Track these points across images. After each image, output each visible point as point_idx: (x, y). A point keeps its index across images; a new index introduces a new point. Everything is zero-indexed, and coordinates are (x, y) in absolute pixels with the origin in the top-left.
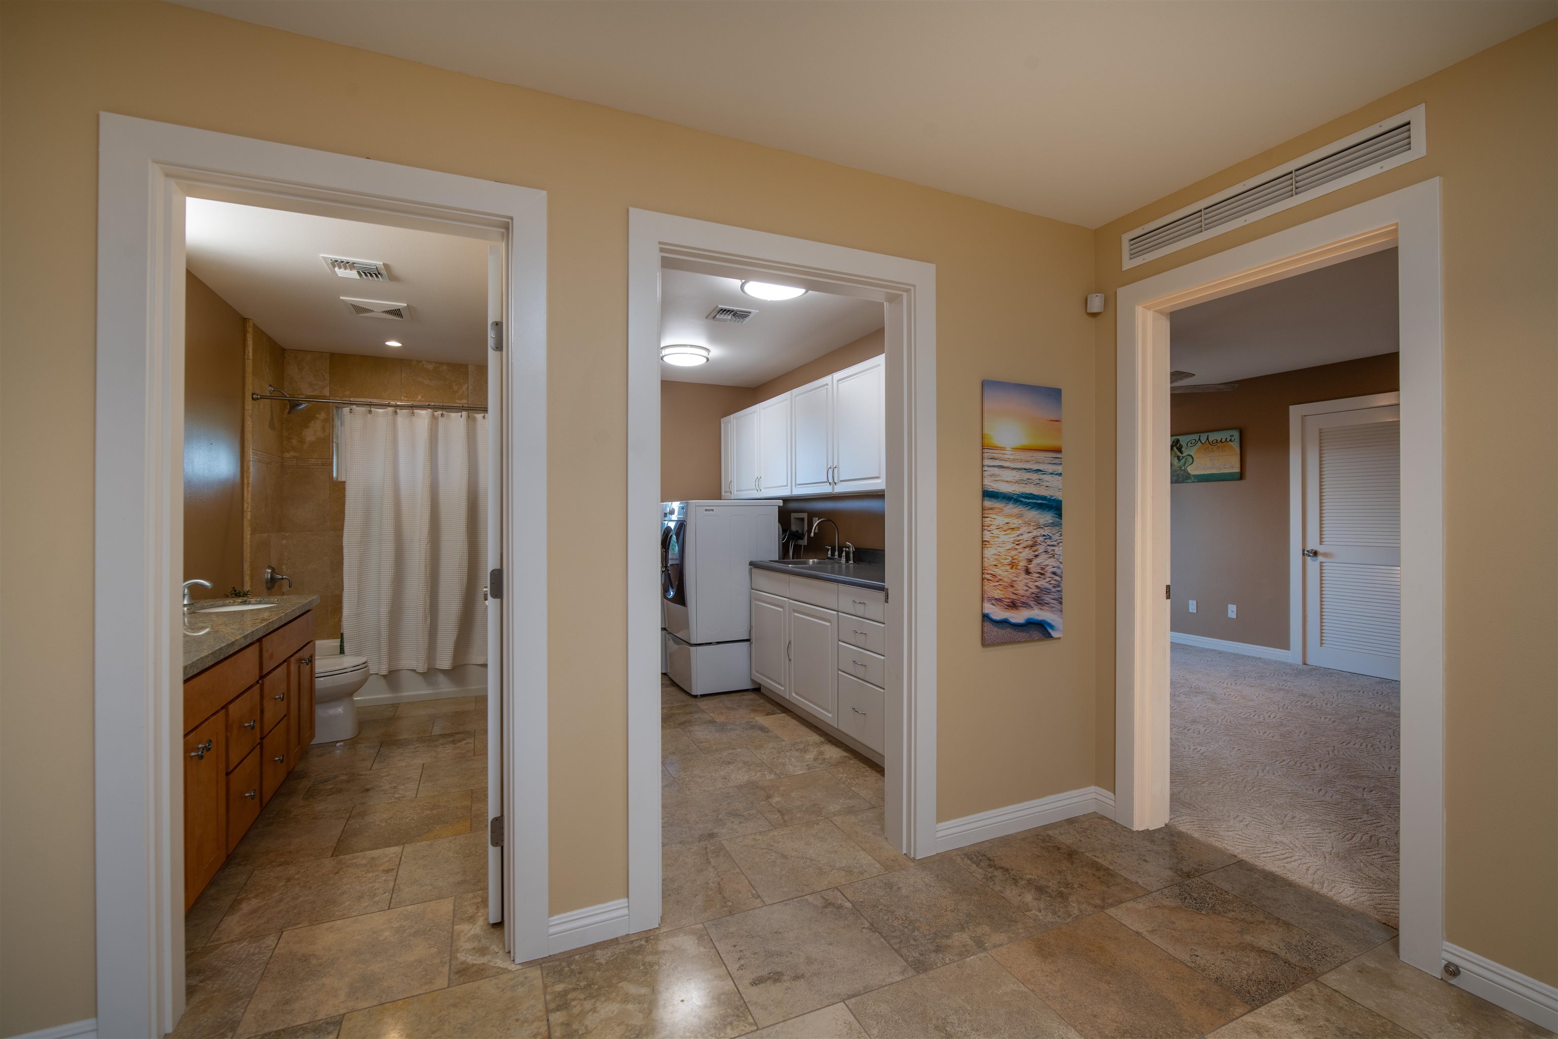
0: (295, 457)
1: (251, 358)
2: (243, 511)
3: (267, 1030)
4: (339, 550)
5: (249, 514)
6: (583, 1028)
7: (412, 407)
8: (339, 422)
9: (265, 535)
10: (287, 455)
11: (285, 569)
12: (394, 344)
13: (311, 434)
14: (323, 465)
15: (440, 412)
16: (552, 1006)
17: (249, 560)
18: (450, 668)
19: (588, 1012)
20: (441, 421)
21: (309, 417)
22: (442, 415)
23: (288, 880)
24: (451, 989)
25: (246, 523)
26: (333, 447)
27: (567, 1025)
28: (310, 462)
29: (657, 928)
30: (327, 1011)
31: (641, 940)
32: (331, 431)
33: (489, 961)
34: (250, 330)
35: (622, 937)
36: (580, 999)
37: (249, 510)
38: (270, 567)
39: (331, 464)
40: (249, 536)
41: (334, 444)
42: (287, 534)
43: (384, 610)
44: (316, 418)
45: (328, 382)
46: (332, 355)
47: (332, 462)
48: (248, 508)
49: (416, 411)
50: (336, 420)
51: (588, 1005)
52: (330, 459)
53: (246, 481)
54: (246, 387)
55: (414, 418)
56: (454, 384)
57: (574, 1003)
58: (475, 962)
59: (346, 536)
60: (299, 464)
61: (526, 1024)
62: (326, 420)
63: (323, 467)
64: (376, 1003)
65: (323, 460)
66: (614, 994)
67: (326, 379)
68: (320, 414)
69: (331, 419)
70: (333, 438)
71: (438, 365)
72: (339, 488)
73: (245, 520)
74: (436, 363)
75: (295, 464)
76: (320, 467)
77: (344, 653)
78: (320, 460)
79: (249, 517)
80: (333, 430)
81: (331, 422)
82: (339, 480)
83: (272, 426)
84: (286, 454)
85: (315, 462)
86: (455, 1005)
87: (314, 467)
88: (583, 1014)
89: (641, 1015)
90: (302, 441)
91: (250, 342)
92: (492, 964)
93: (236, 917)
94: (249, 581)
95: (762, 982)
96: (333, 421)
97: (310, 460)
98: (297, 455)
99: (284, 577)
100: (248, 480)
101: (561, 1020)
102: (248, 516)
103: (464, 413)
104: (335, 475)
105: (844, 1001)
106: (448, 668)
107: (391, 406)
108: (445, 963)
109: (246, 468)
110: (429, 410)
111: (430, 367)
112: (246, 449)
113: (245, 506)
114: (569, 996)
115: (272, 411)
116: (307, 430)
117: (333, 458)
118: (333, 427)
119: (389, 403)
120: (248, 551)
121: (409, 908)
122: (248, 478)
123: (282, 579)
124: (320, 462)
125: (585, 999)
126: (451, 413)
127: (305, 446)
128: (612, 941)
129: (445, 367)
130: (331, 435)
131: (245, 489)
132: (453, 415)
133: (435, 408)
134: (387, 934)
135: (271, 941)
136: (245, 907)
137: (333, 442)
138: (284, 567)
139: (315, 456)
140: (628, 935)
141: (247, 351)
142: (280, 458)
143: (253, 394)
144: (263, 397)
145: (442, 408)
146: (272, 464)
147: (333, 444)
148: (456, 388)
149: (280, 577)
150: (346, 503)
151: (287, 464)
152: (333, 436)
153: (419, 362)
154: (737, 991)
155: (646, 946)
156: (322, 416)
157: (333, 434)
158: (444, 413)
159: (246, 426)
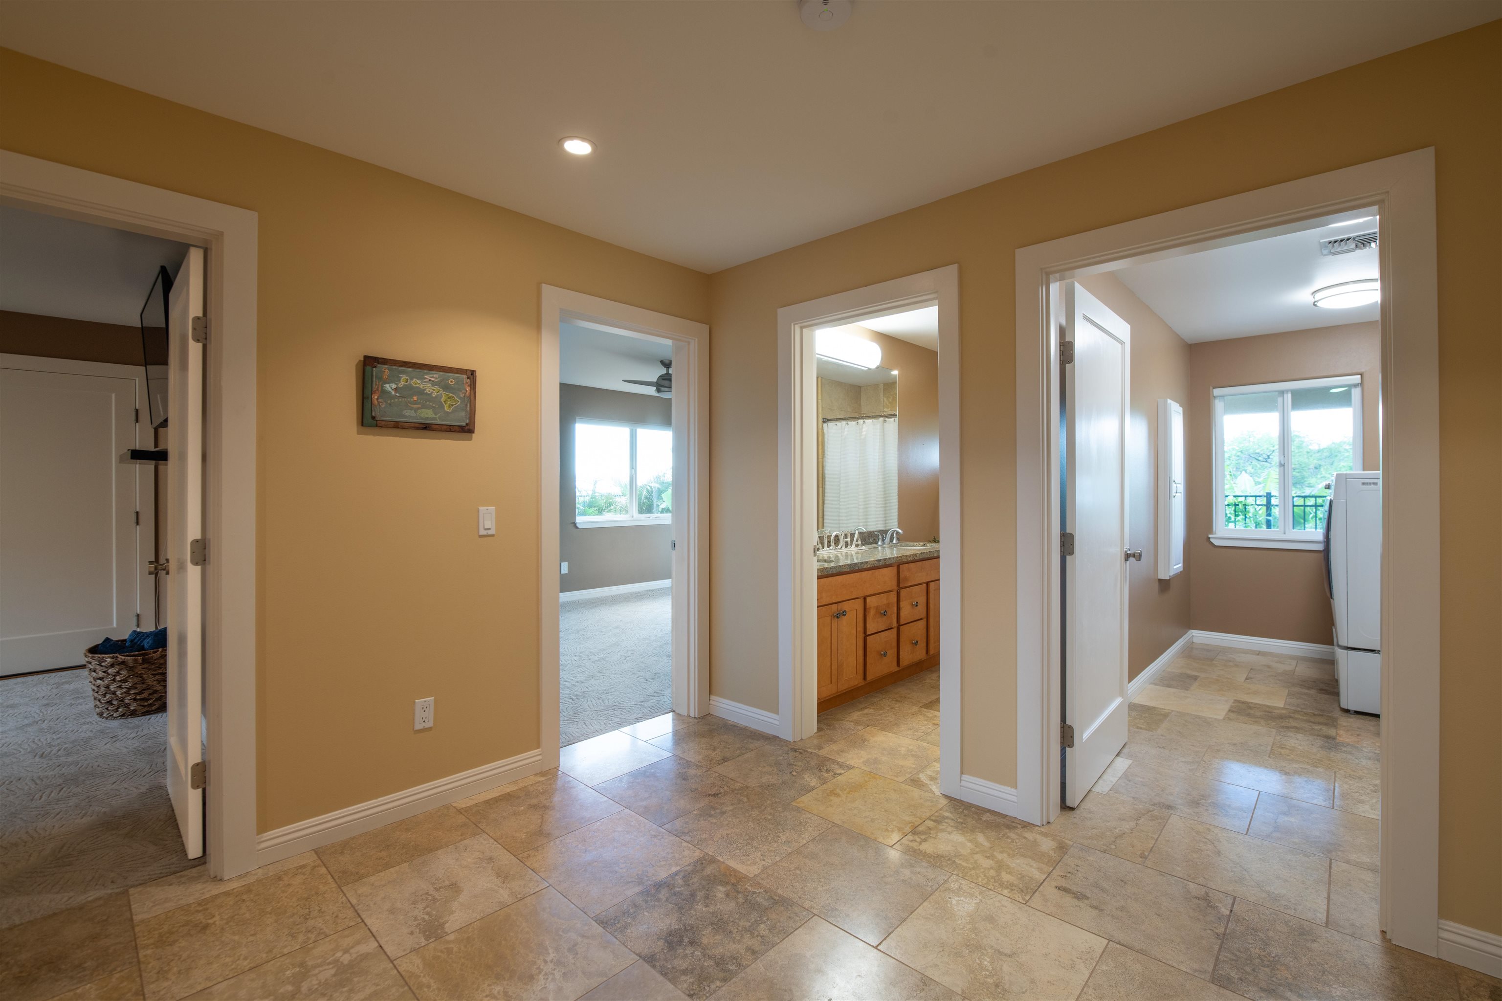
3: (827, 756)
6: (935, 835)
16: (933, 818)
19: (946, 832)
23: (892, 708)
24: (902, 784)
27: (930, 829)
29: (1039, 826)
30: (851, 762)
31: (1020, 824)
33: (930, 784)
35: (1010, 817)
36: (949, 825)
51: (949, 829)
57: (944, 824)
58: (924, 781)
61: (913, 816)
64: (869, 770)
66: (969, 834)
86: (895, 790)
88: (943, 830)
89: (969, 851)
92: (930, 786)
93: (859, 713)
95: (1065, 891)
101: (929, 825)
105: (1109, 940)
108: (912, 773)
114: (946, 821)
121: (925, 744)
125: (952, 826)
128: (1002, 814)
134: (903, 749)
135: (860, 728)
136: (866, 711)
140: (1016, 818)
154: (1041, 882)
155: (1019, 829)
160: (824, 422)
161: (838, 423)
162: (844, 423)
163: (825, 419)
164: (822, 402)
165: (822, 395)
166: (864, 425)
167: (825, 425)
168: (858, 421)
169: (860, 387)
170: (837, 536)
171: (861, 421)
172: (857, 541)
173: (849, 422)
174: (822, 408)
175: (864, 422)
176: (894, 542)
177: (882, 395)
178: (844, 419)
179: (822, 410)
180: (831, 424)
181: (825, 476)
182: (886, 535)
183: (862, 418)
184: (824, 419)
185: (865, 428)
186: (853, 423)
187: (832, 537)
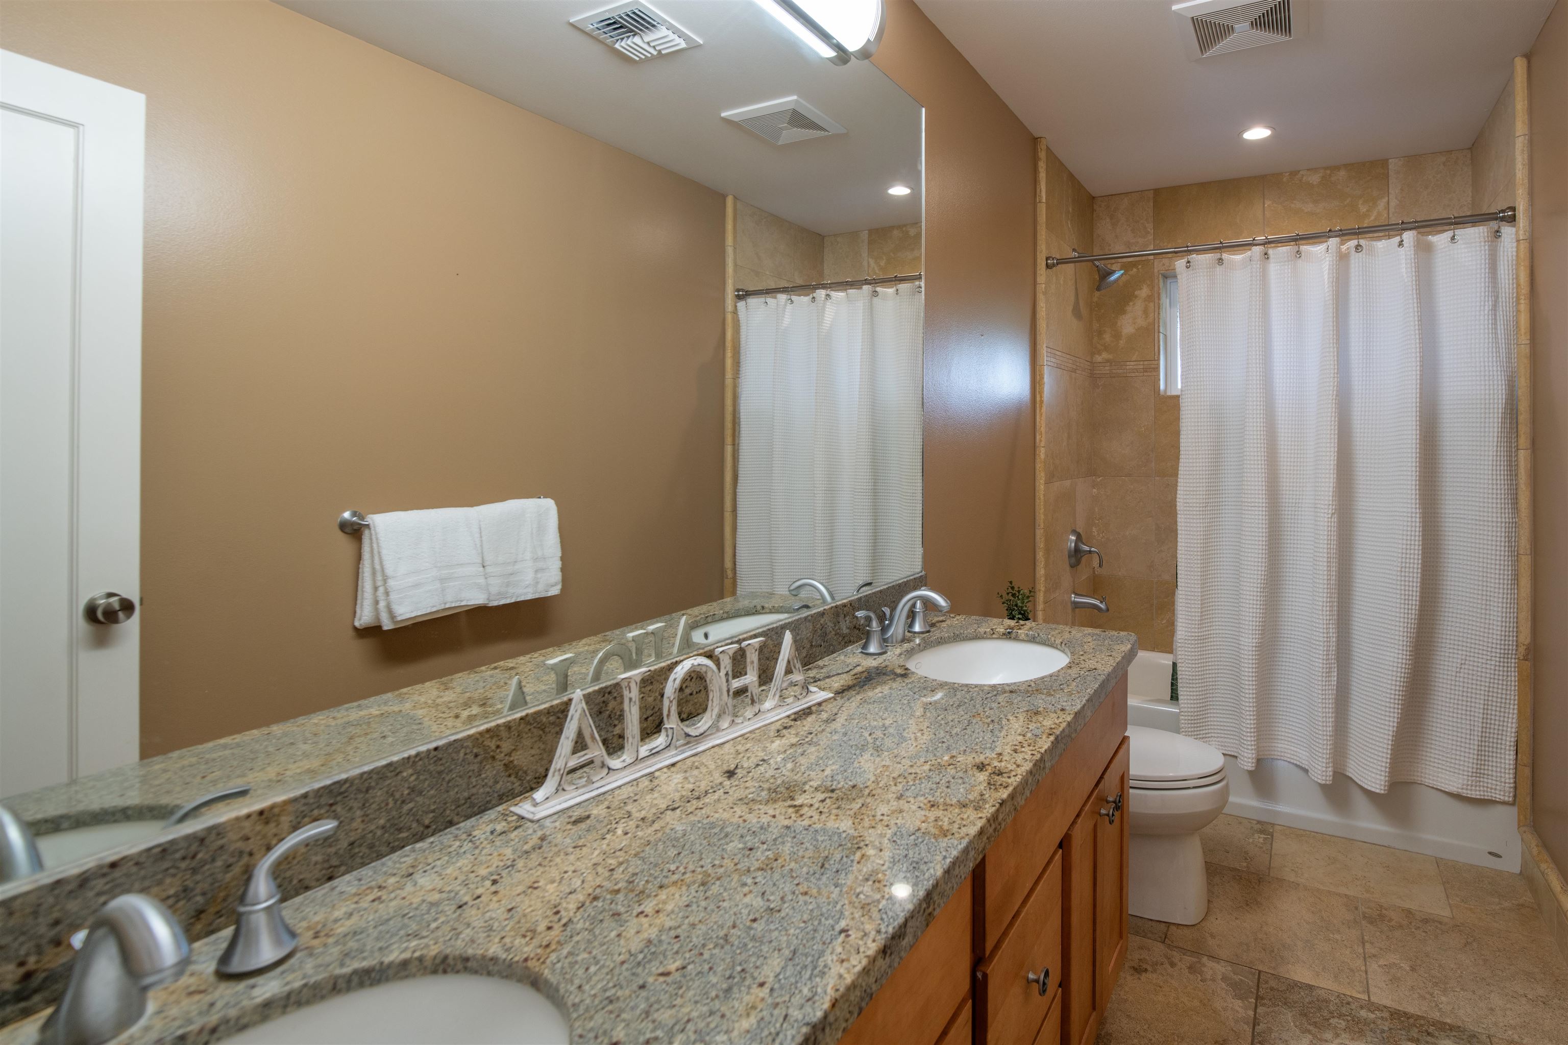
0: (1108, 361)
1: (1044, 200)
2: (1034, 447)
4: (1170, 510)
5: (1043, 450)
7: (1297, 240)
8: (1168, 300)
9: (1067, 483)
10: (1098, 358)
11: (1096, 533)
12: (1257, 133)
13: (1128, 325)
14: (1145, 370)
15: (1353, 243)
17: (1042, 526)
18: (1382, 792)
20: (1356, 260)
21: (1125, 297)
22: (1358, 248)
25: (1039, 466)
26: (1159, 341)
28: (1128, 367)
32: (1156, 314)
34: (1042, 155)
37: (1043, 444)
38: (1074, 532)
39: (1157, 369)
40: (1042, 487)
41: (1161, 336)
42: (1099, 480)
43: (1249, 641)
44: (1136, 297)
45: (1151, 237)
46: (1157, 192)
47: (1158, 365)
48: (1041, 441)
49: (1305, 248)
50: (1163, 296)
52: (1155, 360)
53: (1038, 399)
54: (1038, 247)
55: (1300, 261)
56: (1360, 202)
59: (1182, 488)
60: (1114, 371)
62: (1150, 298)
63: (1146, 374)
65: (1146, 363)
67: (1148, 233)
68: (1141, 289)
69: (1156, 295)
70: (1159, 326)
71: (1328, 172)
72: (1172, 405)
73: (1038, 460)
74: (1326, 168)
75: (1108, 372)
76: (1141, 374)
77: (1177, 699)
78: (1142, 363)
79: (1042, 456)
80: (1159, 314)
81: (1156, 301)
82: (1169, 394)
83: (1077, 312)
84: (1097, 356)
85: (1135, 367)
87: (1133, 375)
90: (1117, 336)
91: (1042, 175)
94: (1043, 559)
96: (1159, 299)
97: (1128, 363)
98: (1111, 357)
99: (1093, 549)
100: (1041, 397)
102: (1042, 453)
103: (1409, 236)
104: (1162, 387)
106: (1378, 791)
107: (1256, 245)
109: (1038, 377)
110: (1333, 242)
111: (1315, 179)
112: (1038, 347)
113: (1038, 437)
115: (1076, 289)
116: (1123, 316)
117: (1159, 359)
118: (1159, 308)
119: (1254, 240)
120: (1042, 511)
122: (1041, 393)
123: (1090, 552)
124: (1142, 367)
126: (1375, 243)
127: (1121, 342)
129: (1342, 173)
130: (1157, 319)
131: (1038, 411)
132: (1381, 245)
133: (1344, 234)
137: (1159, 332)
138: (1094, 529)
139: (1134, 358)
141: (1038, 190)
142: (1089, 363)
143: (1047, 259)
144: (1061, 262)
145: (1358, 233)
146: (1077, 371)
147: (1159, 337)
148: (1363, 209)
149: (1087, 548)
150: (1182, 433)
151: (1098, 372)
152: (1159, 322)
153: (1293, 174)
156: (1144, 292)
157: (1159, 319)
158: (1362, 242)
159: (1038, 309)
160: (739, 298)
161: (770, 301)
162: (782, 297)
163: (742, 290)
164: (735, 252)
165: (735, 237)
166: (828, 303)
167: (741, 305)
168: (815, 295)
169: (822, 237)
170: (696, 678)
171: (821, 293)
172: (789, 671)
173: (794, 298)
174: (736, 265)
175: (828, 295)
176: (917, 628)
177: (865, 254)
178: (784, 290)
179: (735, 271)
180: (753, 301)
181: (739, 418)
182: (893, 610)
183: (824, 287)
184: (738, 290)
185: (830, 311)
186: (802, 300)
187: (670, 688)
